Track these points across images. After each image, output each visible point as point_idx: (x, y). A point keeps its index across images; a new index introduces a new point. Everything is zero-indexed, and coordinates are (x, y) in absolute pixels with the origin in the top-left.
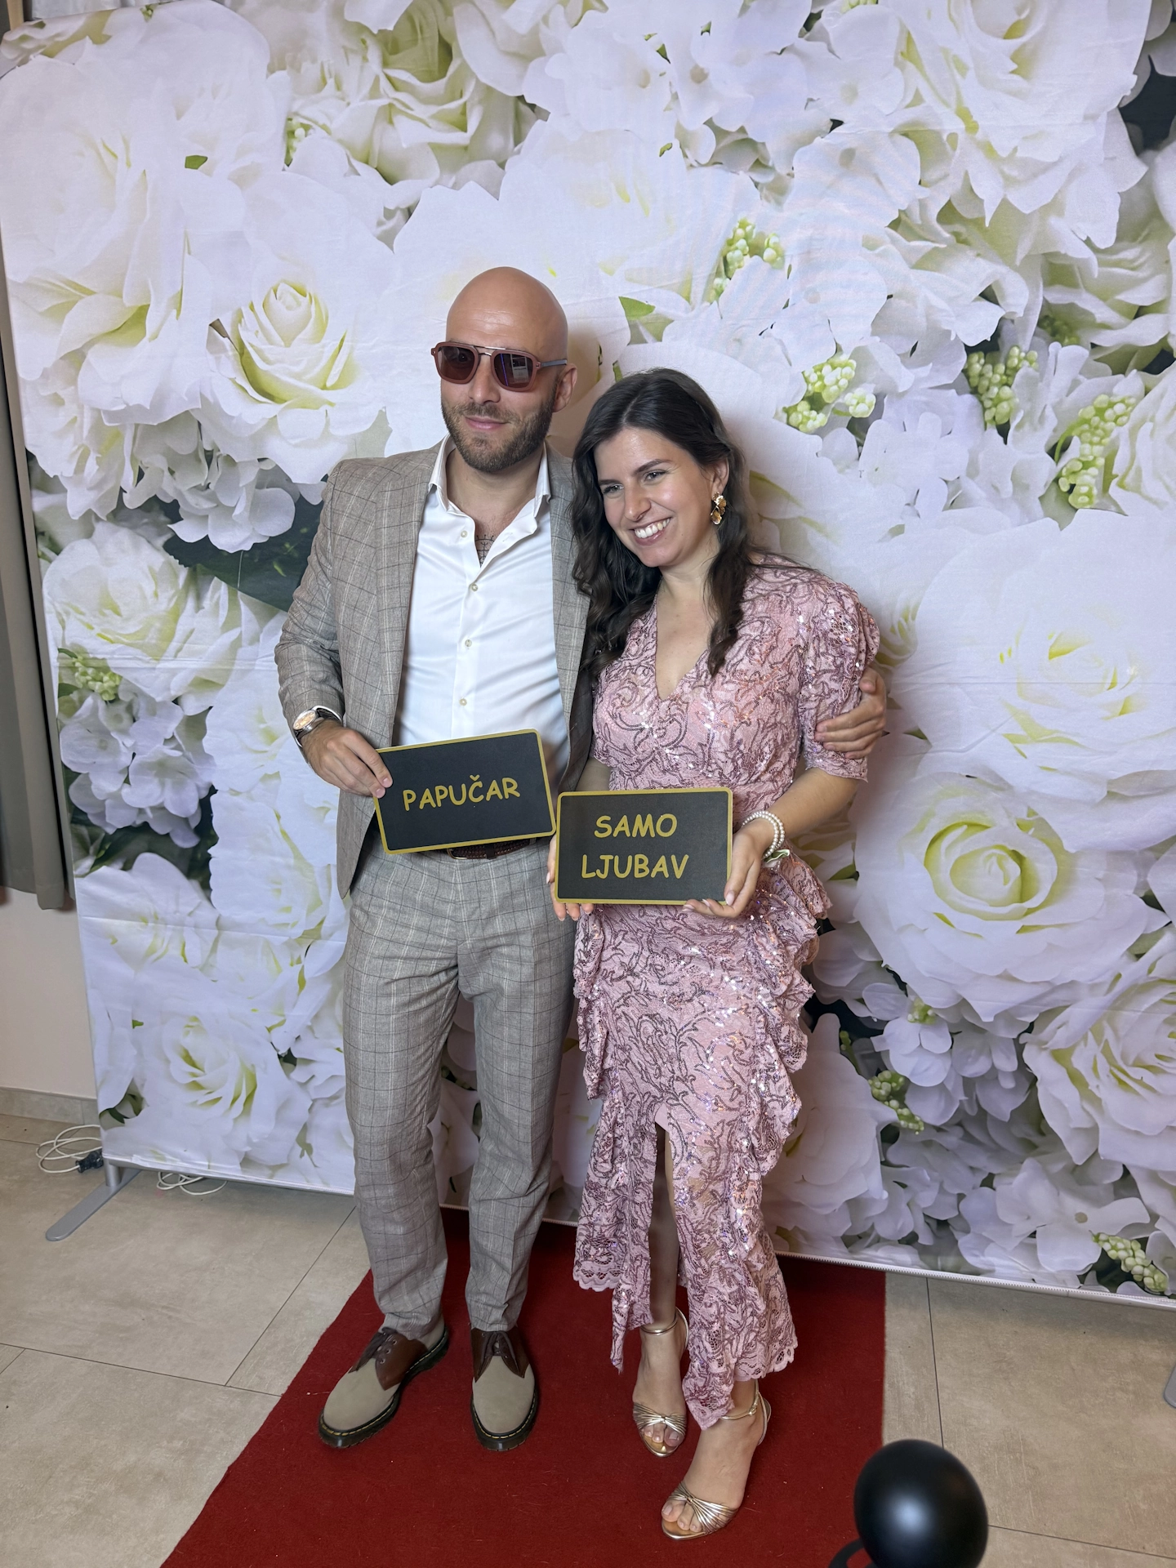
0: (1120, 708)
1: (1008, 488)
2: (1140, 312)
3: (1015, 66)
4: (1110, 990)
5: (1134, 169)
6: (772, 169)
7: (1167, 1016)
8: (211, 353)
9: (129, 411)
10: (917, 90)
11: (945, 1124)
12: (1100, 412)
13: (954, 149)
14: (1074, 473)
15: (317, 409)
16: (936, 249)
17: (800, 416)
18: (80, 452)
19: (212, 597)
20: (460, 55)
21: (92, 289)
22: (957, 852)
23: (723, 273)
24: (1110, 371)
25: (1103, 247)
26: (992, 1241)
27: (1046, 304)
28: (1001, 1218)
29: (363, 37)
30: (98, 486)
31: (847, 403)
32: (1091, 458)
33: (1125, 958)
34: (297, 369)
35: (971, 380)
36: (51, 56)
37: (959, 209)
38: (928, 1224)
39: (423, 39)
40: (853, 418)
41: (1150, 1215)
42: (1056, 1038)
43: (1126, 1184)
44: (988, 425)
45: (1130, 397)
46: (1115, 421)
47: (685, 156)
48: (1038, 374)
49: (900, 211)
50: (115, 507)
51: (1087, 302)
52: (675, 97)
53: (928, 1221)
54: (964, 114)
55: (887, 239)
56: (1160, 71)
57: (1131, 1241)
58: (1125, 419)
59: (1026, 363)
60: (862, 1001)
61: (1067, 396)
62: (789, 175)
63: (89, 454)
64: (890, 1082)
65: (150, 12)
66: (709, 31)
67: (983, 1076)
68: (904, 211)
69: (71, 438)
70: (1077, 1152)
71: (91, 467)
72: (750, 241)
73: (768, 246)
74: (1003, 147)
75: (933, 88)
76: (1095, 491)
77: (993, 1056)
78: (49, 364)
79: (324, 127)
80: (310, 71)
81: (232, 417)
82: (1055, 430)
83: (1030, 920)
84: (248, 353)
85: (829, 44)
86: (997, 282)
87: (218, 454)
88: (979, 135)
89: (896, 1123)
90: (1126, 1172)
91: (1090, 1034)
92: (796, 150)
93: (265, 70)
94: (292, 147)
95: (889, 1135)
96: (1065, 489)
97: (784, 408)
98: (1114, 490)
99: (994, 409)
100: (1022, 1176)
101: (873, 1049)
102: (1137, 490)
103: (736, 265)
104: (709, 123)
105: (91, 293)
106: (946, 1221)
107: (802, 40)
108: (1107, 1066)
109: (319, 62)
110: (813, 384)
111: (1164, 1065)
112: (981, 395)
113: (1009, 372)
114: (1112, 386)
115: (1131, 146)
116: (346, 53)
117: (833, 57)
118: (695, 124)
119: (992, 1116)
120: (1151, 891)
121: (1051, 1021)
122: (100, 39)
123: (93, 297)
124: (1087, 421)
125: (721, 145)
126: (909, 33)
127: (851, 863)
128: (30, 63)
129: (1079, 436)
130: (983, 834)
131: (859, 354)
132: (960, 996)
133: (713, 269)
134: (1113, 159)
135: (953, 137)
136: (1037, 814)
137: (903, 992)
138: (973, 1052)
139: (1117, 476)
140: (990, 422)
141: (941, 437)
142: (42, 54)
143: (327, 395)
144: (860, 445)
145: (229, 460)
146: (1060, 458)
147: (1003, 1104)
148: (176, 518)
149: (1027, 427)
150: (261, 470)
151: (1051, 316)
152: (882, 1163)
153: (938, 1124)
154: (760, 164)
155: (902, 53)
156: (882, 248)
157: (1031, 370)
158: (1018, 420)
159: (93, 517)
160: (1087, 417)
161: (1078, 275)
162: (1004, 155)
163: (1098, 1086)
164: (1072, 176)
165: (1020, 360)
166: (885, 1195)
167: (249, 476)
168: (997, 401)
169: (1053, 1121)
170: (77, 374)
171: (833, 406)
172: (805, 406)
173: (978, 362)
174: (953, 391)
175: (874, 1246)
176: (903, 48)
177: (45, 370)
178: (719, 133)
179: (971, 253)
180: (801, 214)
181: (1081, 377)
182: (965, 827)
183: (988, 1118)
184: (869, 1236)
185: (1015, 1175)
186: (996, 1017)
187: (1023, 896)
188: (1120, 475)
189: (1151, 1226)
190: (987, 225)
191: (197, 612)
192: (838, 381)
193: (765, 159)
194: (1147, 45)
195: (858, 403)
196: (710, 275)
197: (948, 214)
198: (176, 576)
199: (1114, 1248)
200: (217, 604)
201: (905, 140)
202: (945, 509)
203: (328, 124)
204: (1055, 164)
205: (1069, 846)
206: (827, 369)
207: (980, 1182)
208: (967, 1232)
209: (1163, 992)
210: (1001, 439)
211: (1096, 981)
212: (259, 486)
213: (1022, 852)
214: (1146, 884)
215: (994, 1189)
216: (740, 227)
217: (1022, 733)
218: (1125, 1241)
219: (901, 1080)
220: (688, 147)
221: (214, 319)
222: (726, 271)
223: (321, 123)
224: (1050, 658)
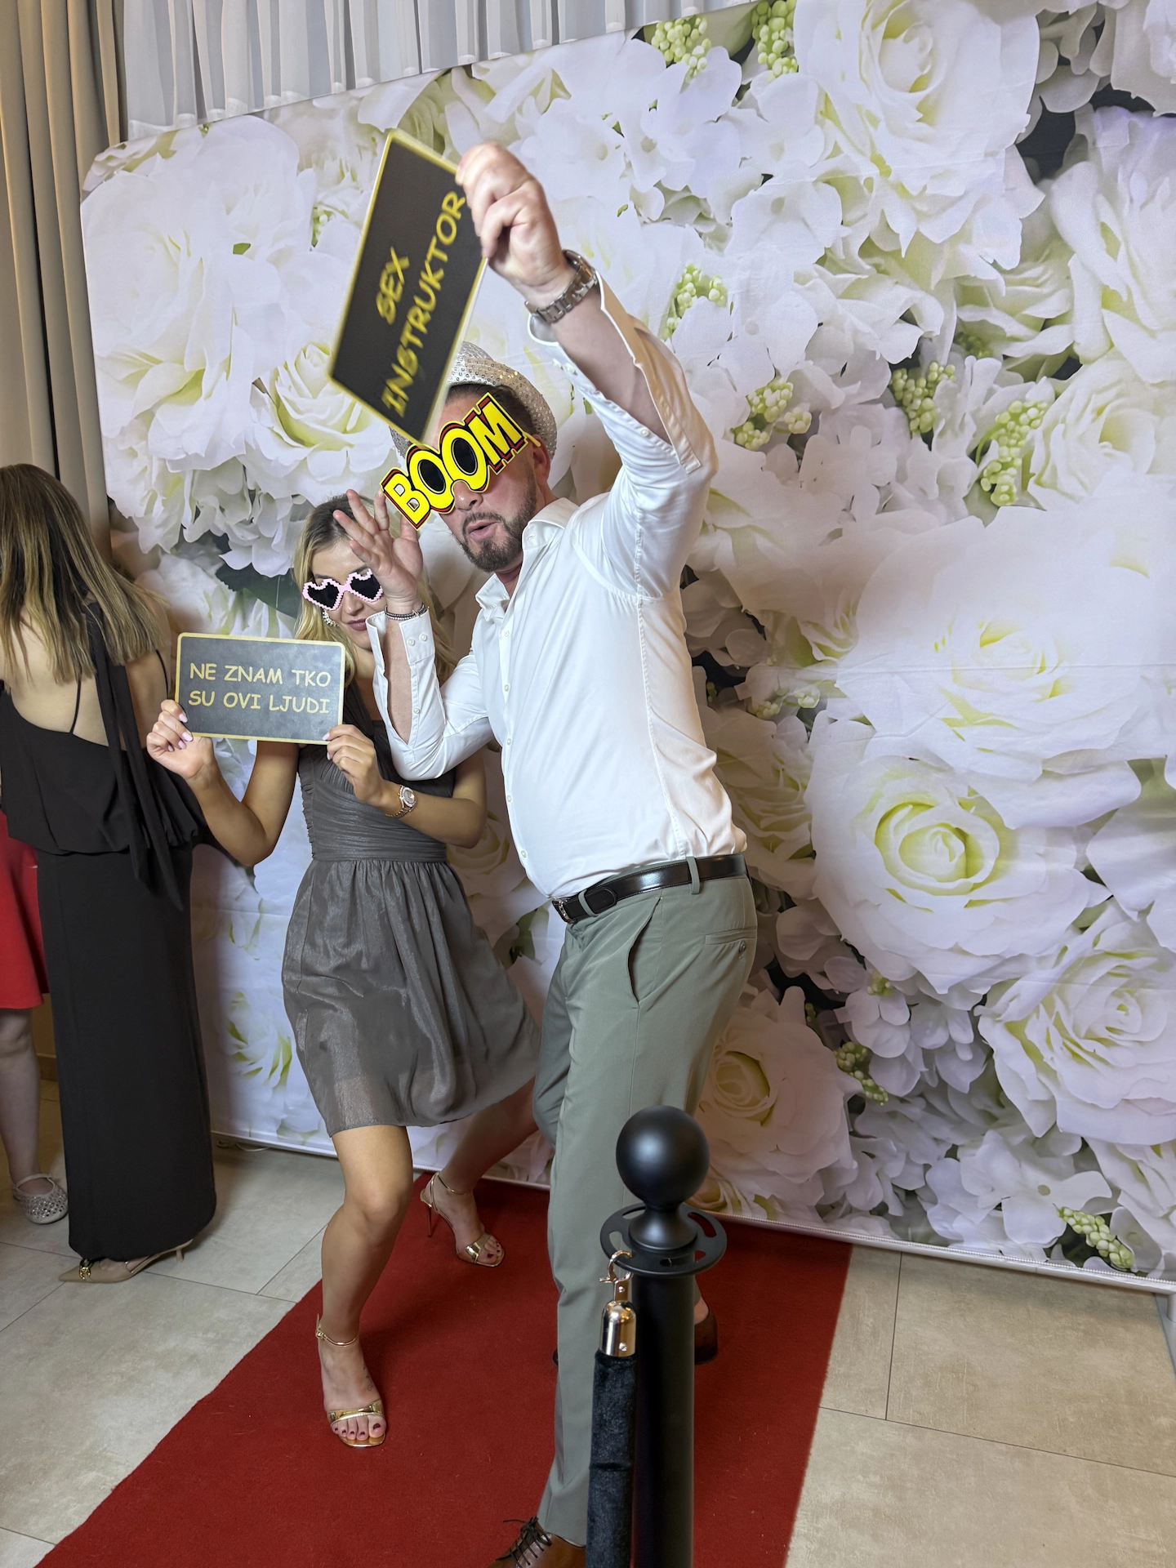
0: (1050, 691)
1: (934, 491)
2: (1046, 324)
3: (920, 115)
4: (1057, 962)
5: (1033, 197)
6: (714, 220)
7: (1114, 988)
8: (254, 407)
9: (188, 459)
10: (836, 143)
11: (907, 1096)
12: (1015, 417)
13: (871, 190)
14: (994, 474)
15: (339, 450)
16: (859, 279)
17: (746, 435)
18: (149, 496)
19: (255, 619)
20: (451, 142)
21: (160, 359)
22: (905, 830)
23: (675, 313)
24: (1022, 379)
25: (1008, 268)
26: (960, 1213)
27: (960, 322)
28: (967, 1190)
29: (373, 136)
30: (163, 524)
31: (787, 421)
32: (1009, 459)
33: (1070, 932)
34: (322, 417)
35: (896, 394)
36: (129, 169)
37: (877, 244)
38: (896, 1194)
39: (421, 133)
40: (792, 434)
41: (1112, 1189)
42: (1009, 1010)
43: (1085, 1156)
44: (914, 434)
45: (1042, 402)
46: (1029, 424)
47: (639, 214)
48: (956, 386)
49: (825, 248)
50: (176, 541)
51: (996, 318)
52: (629, 165)
53: (897, 1191)
54: (878, 161)
55: (816, 274)
56: (1050, 108)
57: (1095, 1217)
58: (1038, 421)
59: (946, 376)
60: (824, 974)
61: (984, 403)
62: (727, 224)
63: (156, 497)
64: (853, 1052)
65: (206, 129)
66: (655, 108)
67: (941, 1049)
68: (829, 249)
69: (142, 484)
70: (1036, 1123)
71: (158, 507)
72: (697, 284)
73: (712, 287)
74: (913, 185)
75: (849, 140)
76: (1015, 490)
77: (950, 1028)
78: (126, 424)
79: (343, 213)
80: (331, 167)
81: (270, 461)
82: (974, 435)
83: (976, 895)
84: (284, 405)
85: (758, 110)
86: (914, 305)
87: (259, 492)
88: (892, 178)
89: (861, 1093)
90: (1085, 1144)
91: (1041, 1006)
92: (734, 203)
93: (295, 169)
94: (317, 231)
95: (856, 1105)
96: (987, 488)
97: (732, 429)
98: (1032, 487)
99: (918, 420)
100: (984, 1148)
101: (837, 1021)
102: (1054, 486)
103: (686, 305)
104: (658, 185)
105: (160, 362)
106: (913, 1191)
107: (735, 108)
108: (1061, 1038)
109: (338, 160)
110: (758, 405)
111: (1114, 1037)
112: (906, 407)
113: (929, 385)
114: (1026, 393)
115: (1028, 177)
116: (359, 150)
117: (762, 120)
118: (646, 185)
119: (951, 1087)
120: (1090, 865)
121: (1002, 994)
122: (167, 154)
123: (160, 365)
124: (1004, 426)
125: (670, 203)
126: (827, 95)
127: (808, 843)
128: (113, 178)
129: (997, 440)
130: (929, 812)
131: (796, 377)
132: (914, 969)
133: (666, 310)
134: (1013, 189)
135: (869, 181)
136: (977, 793)
137: (861, 966)
138: (931, 1024)
139: (1034, 475)
140: (915, 431)
141: (872, 446)
142: (124, 169)
143: (347, 438)
144: (800, 458)
145: (268, 497)
146: (980, 460)
147: (962, 1075)
148: (226, 549)
149: (949, 433)
150: (294, 505)
151: (965, 332)
152: (850, 1133)
153: (902, 1094)
154: (702, 217)
155: (821, 112)
156: (811, 282)
157: (950, 382)
158: (940, 428)
159: (160, 553)
160: (1004, 422)
161: (988, 295)
162: (915, 193)
163: (1052, 1059)
164: (977, 207)
165: (939, 374)
166: (855, 1165)
167: (284, 511)
168: (920, 412)
169: (1011, 1093)
170: (148, 430)
171: (774, 424)
172: (749, 426)
173: (902, 377)
174: (880, 406)
175: (848, 1217)
176: (822, 108)
177: (123, 428)
178: (668, 193)
179: (889, 282)
180: (740, 258)
181: (996, 386)
182: (911, 807)
183: (949, 1090)
184: (842, 1205)
185: (977, 1147)
186: (950, 989)
187: (968, 874)
188: (1037, 473)
189: (1113, 1202)
190: (903, 256)
191: (243, 630)
192: (777, 402)
193: (706, 212)
194: (1038, 87)
195: (796, 421)
196: (663, 316)
197: (868, 248)
198: (226, 599)
199: (1078, 1223)
200: (260, 622)
201: (827, 186)
202: (877, 513)
203: (345, 208)
204: (961, 198)
205: (1009, 823)
206: (768, 392)
207: (944, 1153)
208: (935, 1202)
209: (1110, 964)
210: (926, 446)
211: (1044, 954)
212: (293, 519)
213: (965, 829)
214: (1086, 858)
215: (958, 1160)
216: (687, 272)
217: (960, 717)
218: (1089, 1216)
219: (864, 1051)
220: (641, 207)
221: (256, 378)
222: (677, 311)
223: (340, 209)
224: (982, 645)
